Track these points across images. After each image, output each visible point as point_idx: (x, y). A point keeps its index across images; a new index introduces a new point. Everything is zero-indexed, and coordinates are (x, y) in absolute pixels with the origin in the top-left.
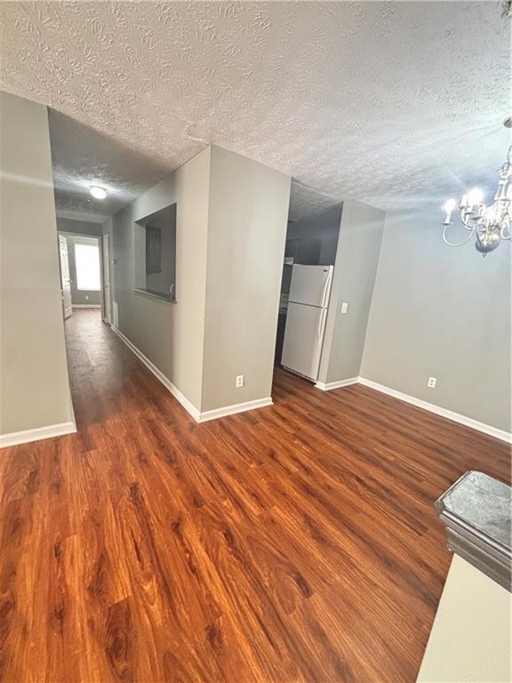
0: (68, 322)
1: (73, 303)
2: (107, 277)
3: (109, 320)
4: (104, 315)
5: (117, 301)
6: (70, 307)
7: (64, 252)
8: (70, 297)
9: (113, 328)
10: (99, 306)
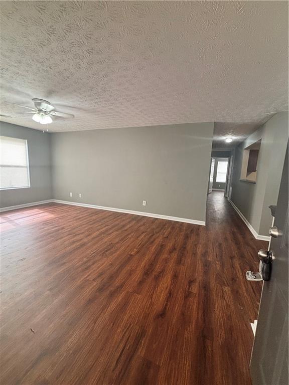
0: (209, 195)
1: (213, 188)
2: (230, 176)
3: (227, 196)
4: (226, 194)
5: (232, 186)
6: (211, 189)
7: (213, 165)
8: (212, 185)
9: (228, 199)
10: (224, 190)
